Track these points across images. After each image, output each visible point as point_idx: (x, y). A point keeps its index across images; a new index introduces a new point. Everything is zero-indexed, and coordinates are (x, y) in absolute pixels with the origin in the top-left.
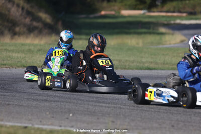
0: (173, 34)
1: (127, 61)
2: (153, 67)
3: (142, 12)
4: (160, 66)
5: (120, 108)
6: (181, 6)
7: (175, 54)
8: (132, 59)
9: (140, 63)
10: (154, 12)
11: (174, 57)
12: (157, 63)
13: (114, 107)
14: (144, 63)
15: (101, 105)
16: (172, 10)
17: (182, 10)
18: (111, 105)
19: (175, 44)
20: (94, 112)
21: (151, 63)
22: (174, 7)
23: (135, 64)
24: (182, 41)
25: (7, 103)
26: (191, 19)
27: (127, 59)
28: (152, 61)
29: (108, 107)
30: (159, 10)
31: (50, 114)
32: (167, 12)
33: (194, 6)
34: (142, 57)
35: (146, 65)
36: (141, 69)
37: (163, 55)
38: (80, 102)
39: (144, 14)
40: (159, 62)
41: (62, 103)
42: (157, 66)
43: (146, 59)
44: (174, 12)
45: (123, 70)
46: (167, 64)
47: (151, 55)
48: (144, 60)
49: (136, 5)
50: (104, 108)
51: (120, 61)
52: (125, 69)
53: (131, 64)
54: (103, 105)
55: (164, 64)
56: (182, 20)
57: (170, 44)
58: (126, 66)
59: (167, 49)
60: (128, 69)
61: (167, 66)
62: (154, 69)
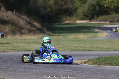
0: (102, 32)
1: (78, 47)
2: (91, 50)
3: (87, 21)
4: (95, 49)
5: (72, 72)
6: (107, 18)
7: (103, 43)
8: (80, 46)
9: (84, 48)
10: (93, 21)
11: (102, 44)
12: (93, 48)
13: (68, 72)
14: (86, 48)
15: (62, 70)
16: (102, 20)
17: (107, 20)
18: (67, 70)
19: (103, 37)
20: (58, 74)
21: (90, 47)
22: (103, 19)
23: (82, 48)
24: (107, 36)
25: (14, 70)
26: (112, 25)
27: (78, 46)
28: (91, 46)
29: (65, 71)
30: (95, 20)
31: (35, 75)
32: (100, 21)
33: (113, 18)
34: (86, 45)
35: (88, 49)
36: (84, 51)
37: (97, 43)
38: (51, 69)
39: (88, 22)
40: (94, 47)
41: (42, 70)
42: (93, 49)
43: (88, 46)
44: (103, 21)
45: (75, 52)
46: (98, 48)
47: (91, 43)
48: (86, 46)
49: (83, 18)
50: (63, 72)
51: (74, 47)
52: (77, 51)
53: (80, 48)
54: (63, 70)
55: (96, 48)
56: (107, 25)
57: (101, 37)
58: (77, 49)
59: (99, 40)
60: (78, 51)
61: (98, 49)
62: (91, 51)
